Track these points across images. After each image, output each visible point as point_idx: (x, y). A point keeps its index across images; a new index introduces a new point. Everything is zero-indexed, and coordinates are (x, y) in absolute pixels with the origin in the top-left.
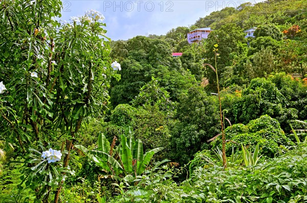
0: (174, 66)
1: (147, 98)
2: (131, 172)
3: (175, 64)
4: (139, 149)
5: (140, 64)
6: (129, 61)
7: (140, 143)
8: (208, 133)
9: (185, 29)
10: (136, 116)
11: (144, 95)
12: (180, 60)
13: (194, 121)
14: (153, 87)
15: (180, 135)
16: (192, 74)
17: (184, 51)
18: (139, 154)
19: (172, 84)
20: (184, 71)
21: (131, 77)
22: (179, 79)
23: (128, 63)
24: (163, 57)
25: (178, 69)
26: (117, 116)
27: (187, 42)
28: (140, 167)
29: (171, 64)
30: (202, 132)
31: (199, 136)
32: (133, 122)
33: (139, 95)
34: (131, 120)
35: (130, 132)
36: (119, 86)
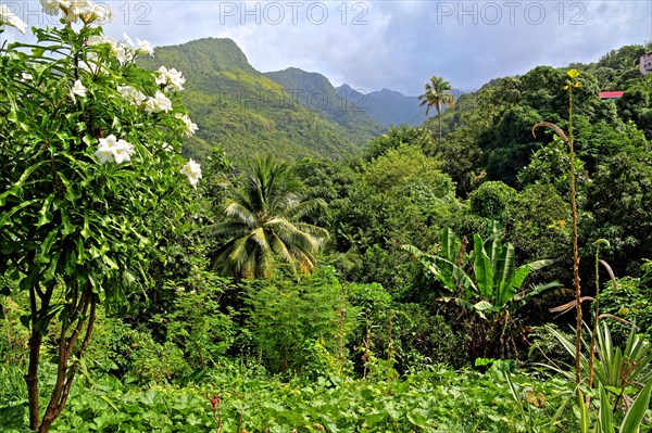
0: (601, 116)
1: (544, 170)
2: (490, 297)
3: (605, 112)
4: (507, 260)
5: (540, 113)
6: (521, 109)
7: (511, 251)
8: (643, 243)
9: (637, 49)
10: (514, 202)
11: (537, 166)
12: (613, 105)
13: (617, 218)
14: (554, 152)
15: (586, 241)
16: (639, 129)
17: (626, 89)
18: (506, 268)
19: (594, 146)
20: (621, 123)
21: (523, 135)
22: (609, 138)
23: (518, 111)
24: (582, 101)
25: (609, 120)
26: (481, 201)
27: (638, 72)
28: (504, 291)
29: (596, 113)
30: (631, 240)
31: (623, 246)
32: (506, 213)
33: (530, 166)
34: (503, 208)
35: (495, 230)
36: (502, 149)
